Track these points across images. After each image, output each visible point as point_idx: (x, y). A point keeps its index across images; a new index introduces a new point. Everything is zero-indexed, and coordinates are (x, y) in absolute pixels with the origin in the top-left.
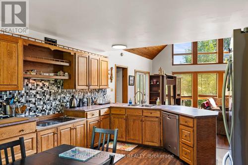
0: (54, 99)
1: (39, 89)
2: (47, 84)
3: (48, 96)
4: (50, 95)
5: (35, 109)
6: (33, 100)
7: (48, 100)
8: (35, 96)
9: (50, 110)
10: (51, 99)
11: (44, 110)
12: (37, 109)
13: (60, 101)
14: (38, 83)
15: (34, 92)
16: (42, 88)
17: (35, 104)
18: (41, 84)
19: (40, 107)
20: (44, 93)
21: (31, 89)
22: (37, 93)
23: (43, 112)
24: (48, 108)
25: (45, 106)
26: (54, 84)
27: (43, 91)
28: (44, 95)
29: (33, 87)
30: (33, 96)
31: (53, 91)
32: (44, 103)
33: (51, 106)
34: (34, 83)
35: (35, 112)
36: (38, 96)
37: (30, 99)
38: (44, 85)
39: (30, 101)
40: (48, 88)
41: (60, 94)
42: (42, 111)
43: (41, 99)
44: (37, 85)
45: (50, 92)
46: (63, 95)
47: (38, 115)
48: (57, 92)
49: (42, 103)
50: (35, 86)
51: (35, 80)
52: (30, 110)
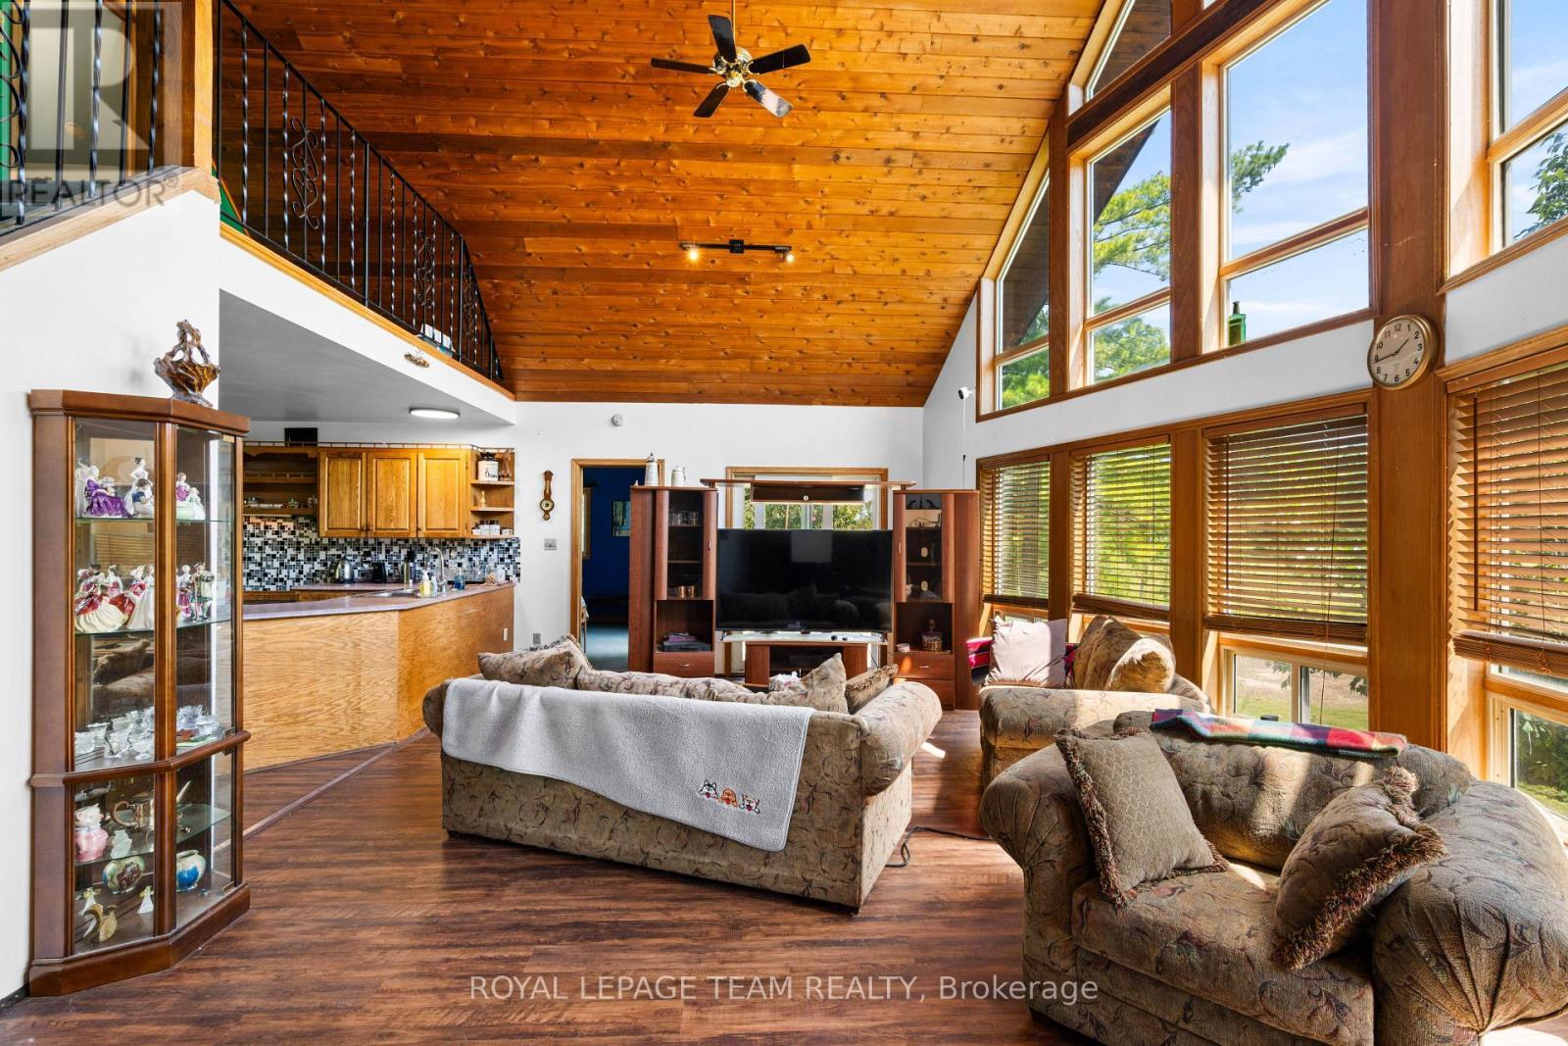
0: (309, 559)
1: (269, 535)
2: (290, 525)
3: (291, 552)
4: (298, 549)
5: (260, 575)
6: (257, 557)
7: (293, 559)
8: (260, 548)
9: (298, 580)
10: (301, 556)
11: (282, 580)
12: (266, 575)
13: (325, 565)
14: (268, 524)
15: (258, 541)
16: (277, 533)
17: (260, 564)
18: (275, 526)
19: (273, 573)
20: (282, 543)
21: (253, 535)
22: (266, 543)
23: (280, 584)
24: (293, 575)
25: (284, 572)
26: (307, 525)
27: (280, 539)
28: (282, 549)
29: (257, 531)
30: (256, 549)
31: (307, 541)
32: (282, 564)
33: (301, 572)
34: (259, 524)
35: (260, 580)
36: (268, 550)
37: (251, 555)
38: (283, 527)
39: (250, 559)
40: (293, 533)
41: (325, 549)
42: (276, 580)
43: (274, 556)
44: (266, 527)
45: (299, 543)
46: (333, 551)
47: (267, 587)
48: (317, 543)
49: (276, 564)
50: (262, 528)
51: (261, 518)
52: (249, 575)
